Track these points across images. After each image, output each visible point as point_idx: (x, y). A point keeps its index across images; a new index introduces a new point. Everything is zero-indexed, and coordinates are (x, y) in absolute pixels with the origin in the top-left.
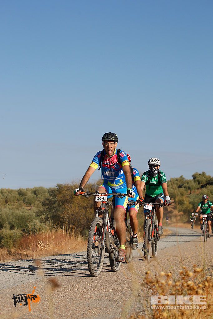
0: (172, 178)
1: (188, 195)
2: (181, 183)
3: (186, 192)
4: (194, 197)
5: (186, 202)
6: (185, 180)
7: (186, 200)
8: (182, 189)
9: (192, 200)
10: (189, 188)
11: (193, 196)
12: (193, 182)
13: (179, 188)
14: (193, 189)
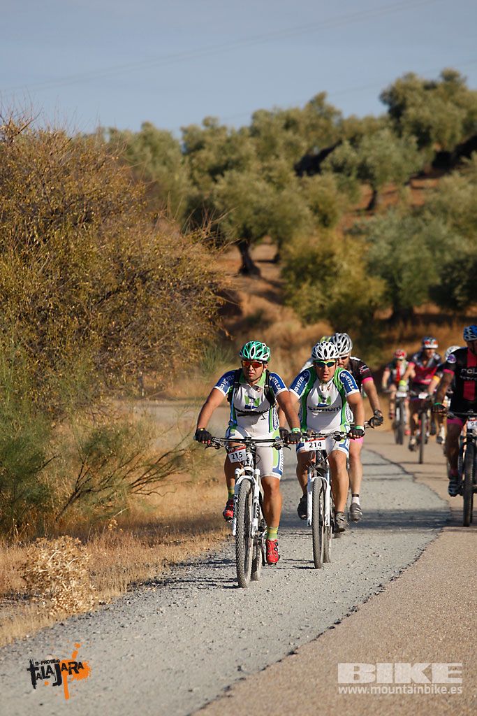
0: (267, 114)
1: (358, 221)
2: (319, 138)
3: (344, 196)
4: (391, 233)
5: (346, 266)
6: (341, 122)
7: (345, 251)
8: (325, 183)
9: (380, 250)
10: (365, 173)
11: (386, 223)
12: (386, 133)
13: (305, 178)
14: (390, 178)
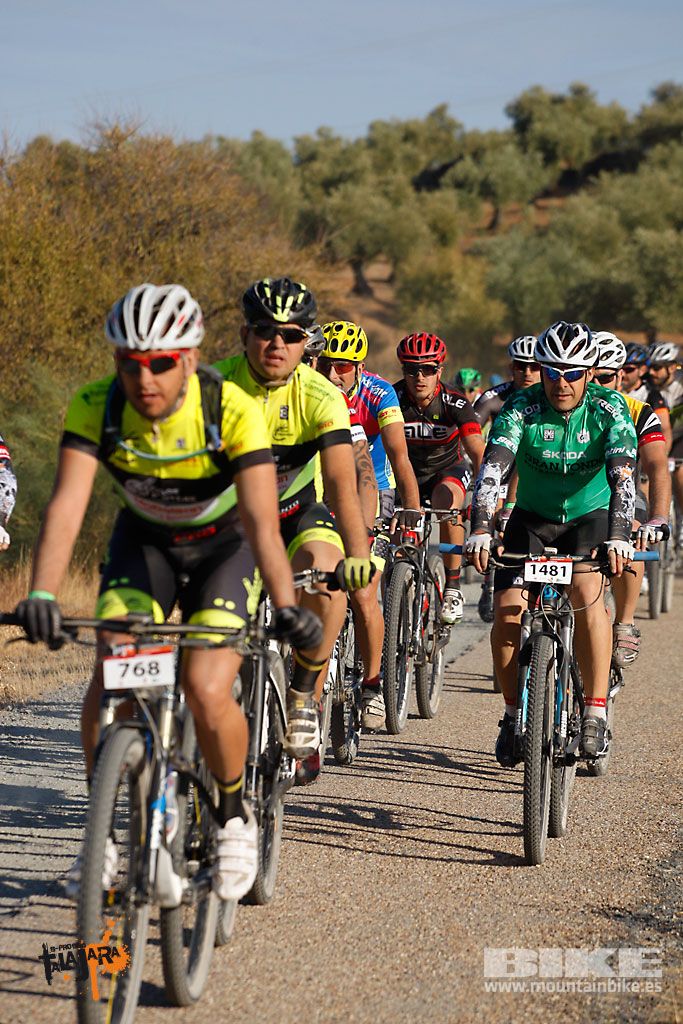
0: (385, 125)
1: (478, 241)
2: (439, 152)
3: (464, 214)
4: (514, 255)
5: (464, 288)
6: (463, 136)
7: (465, 272)
8: (445, 200)
9: (503, 271)
10: (487, 190)
11: (508, 244)
12: (511, 149)
13: (424, 194)
14: (514, 196)
